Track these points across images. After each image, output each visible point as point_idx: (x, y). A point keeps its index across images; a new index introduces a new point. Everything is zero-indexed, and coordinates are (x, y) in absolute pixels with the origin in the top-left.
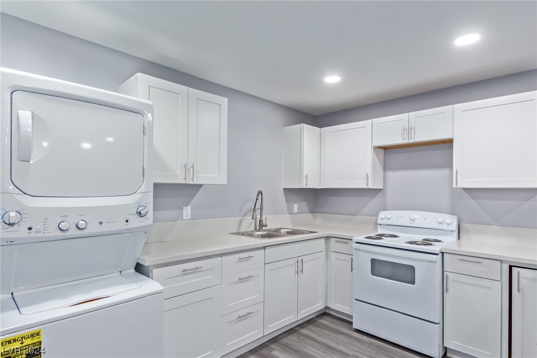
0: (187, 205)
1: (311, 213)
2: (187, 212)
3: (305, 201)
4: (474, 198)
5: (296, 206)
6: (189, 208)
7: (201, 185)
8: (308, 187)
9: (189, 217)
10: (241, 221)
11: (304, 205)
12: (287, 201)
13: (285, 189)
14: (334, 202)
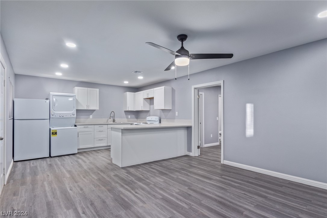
0: (91, 115)
1: (136, 118)
2: (91, 116)
3: (134, 115)
4: (163, 112)
5: (129, 117)
6: (92, 116)
7: (95, 110)
8: (129, 110)
9: (92, 118)
10: (108, 120)
11: (133, 116)
12: (126, 115)
13: (125, 111)
14: (142, 115)
